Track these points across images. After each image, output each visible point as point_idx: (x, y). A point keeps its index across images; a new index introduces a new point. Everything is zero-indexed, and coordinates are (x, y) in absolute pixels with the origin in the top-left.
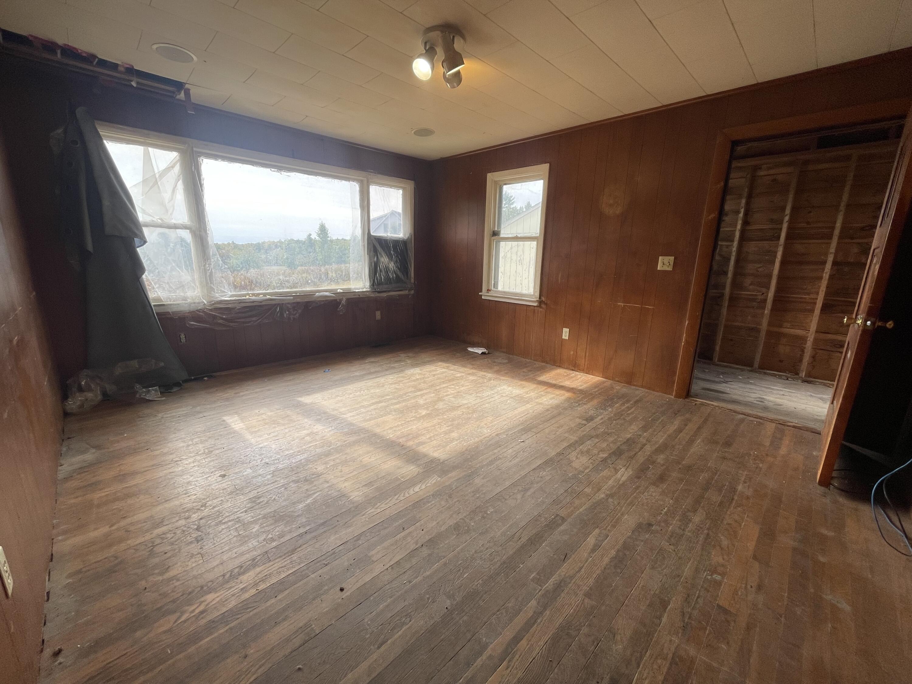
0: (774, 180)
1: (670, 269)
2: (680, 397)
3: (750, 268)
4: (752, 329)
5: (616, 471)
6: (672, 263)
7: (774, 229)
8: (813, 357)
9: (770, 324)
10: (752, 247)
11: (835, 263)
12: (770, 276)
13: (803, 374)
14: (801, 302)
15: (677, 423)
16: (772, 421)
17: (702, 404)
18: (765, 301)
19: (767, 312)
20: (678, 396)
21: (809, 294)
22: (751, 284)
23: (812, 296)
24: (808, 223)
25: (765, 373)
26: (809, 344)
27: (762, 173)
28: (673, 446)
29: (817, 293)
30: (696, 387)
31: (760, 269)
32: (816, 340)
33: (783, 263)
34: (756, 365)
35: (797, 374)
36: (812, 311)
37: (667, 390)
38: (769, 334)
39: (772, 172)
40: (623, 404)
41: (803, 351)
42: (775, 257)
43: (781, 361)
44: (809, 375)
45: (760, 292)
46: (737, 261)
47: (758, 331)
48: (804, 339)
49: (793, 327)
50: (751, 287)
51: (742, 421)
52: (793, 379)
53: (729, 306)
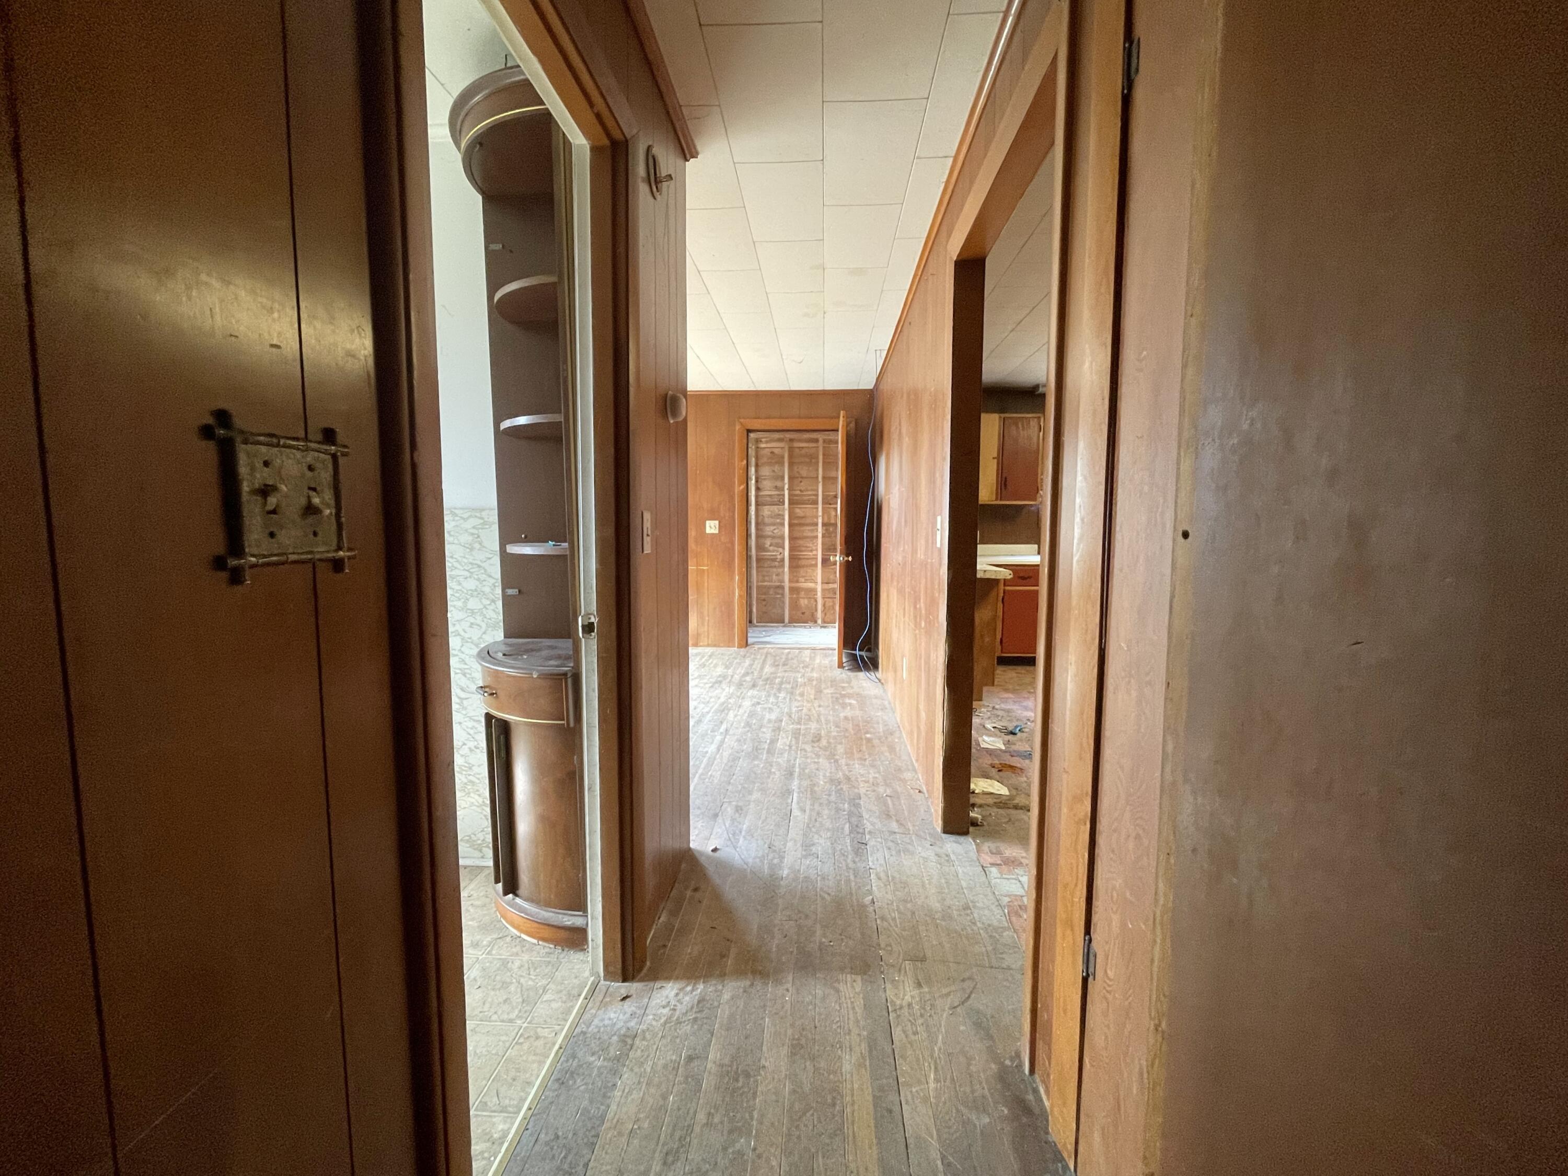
0: (772, 453)
1: (717, 532)
2: (741, 647)
3: (768, 530)
4: (778, 587)
5: (724, 690)
6: (717, 526)
7: (778, 495)
8: (824, 605)
9: (790, 581)
10: (766, 511)
11: (824, 525)
12: (782, 537)
13: (819, 621)
14: (808, 559)
15: (747, 662)
16: (807, 649)
17: (759, 648)
18: (783, 560)
19: (786, 569)
20: (740, 646)
21: (811, 551)
22: (770, 546)
23: (814, 553)
24: (801, 491)
25: (794, 626)
26: (819, 594)
27: (763, 445)
28: (752, 672)
29: (817, 550)
30: (750, 640)
31: (775, 531)
32: (823, 590)
33: (790, 525)
34: (787, 620)
35: (816, 622)
36: (816, 565)
37: (729, 644)
38: (792, 590)
39: (769, 445)
40: (701, 659)
41: (816, 601)
42: (784, 519)
43: (803, 613)
44: (824, 621)
45: (777, 551)
46: (757, 524)
47: (783, 588)
48: (814, 591)
49: (806, 581)
50: (771, 548)
51: (789, 653)
52: (814, 627)
53: (757, 567)
